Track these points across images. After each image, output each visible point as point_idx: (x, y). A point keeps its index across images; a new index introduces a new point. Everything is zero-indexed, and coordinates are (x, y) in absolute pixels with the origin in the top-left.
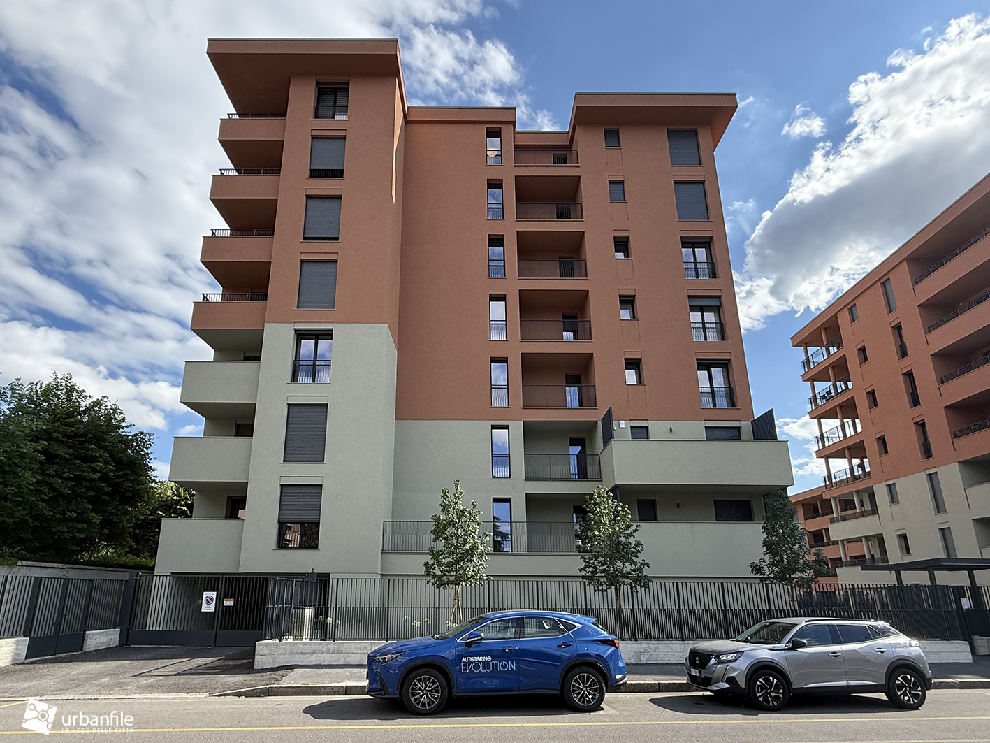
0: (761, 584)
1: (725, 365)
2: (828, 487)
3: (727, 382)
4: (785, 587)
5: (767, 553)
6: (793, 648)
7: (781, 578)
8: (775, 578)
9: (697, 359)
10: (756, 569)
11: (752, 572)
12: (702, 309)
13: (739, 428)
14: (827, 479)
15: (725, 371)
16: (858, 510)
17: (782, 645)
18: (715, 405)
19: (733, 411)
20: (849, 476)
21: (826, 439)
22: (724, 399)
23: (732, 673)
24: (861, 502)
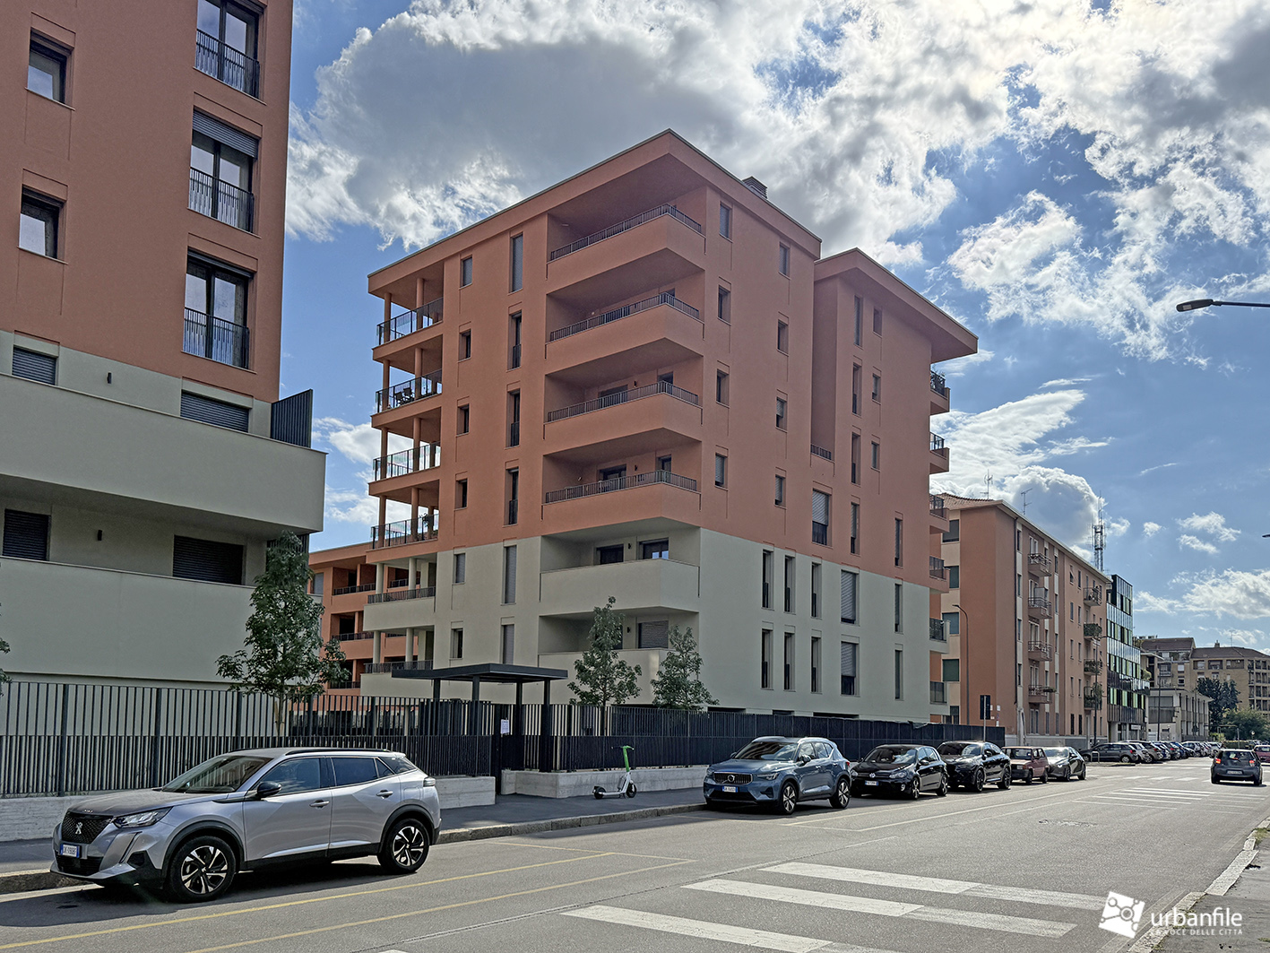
0: (230, 694)
1: (243, 280)
2: (376, 545)
3: (241, 315)
4: (271, 699)
5: (252, 642)
6: (257, 798)
7: (267, 686)
8: (258, 684)
9: (190, 249)
10: (229, 668)
11: (220, 671)
12: (217, 149)
13: (246, 410)
14: (377, 530)
15: (241, 292)
16: (410, 587)
17: (240, 794)
18: (209, 353)
19: (241, 374)
20: (409, 532)
21: (389, 468)
22: (230, 346)
23: (143, 845)
24: (418, 575)
